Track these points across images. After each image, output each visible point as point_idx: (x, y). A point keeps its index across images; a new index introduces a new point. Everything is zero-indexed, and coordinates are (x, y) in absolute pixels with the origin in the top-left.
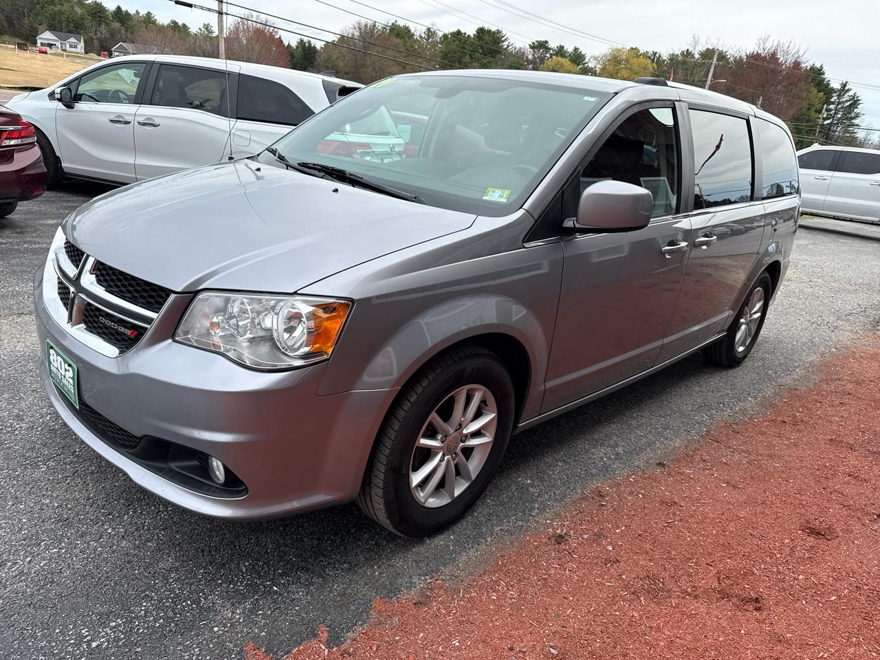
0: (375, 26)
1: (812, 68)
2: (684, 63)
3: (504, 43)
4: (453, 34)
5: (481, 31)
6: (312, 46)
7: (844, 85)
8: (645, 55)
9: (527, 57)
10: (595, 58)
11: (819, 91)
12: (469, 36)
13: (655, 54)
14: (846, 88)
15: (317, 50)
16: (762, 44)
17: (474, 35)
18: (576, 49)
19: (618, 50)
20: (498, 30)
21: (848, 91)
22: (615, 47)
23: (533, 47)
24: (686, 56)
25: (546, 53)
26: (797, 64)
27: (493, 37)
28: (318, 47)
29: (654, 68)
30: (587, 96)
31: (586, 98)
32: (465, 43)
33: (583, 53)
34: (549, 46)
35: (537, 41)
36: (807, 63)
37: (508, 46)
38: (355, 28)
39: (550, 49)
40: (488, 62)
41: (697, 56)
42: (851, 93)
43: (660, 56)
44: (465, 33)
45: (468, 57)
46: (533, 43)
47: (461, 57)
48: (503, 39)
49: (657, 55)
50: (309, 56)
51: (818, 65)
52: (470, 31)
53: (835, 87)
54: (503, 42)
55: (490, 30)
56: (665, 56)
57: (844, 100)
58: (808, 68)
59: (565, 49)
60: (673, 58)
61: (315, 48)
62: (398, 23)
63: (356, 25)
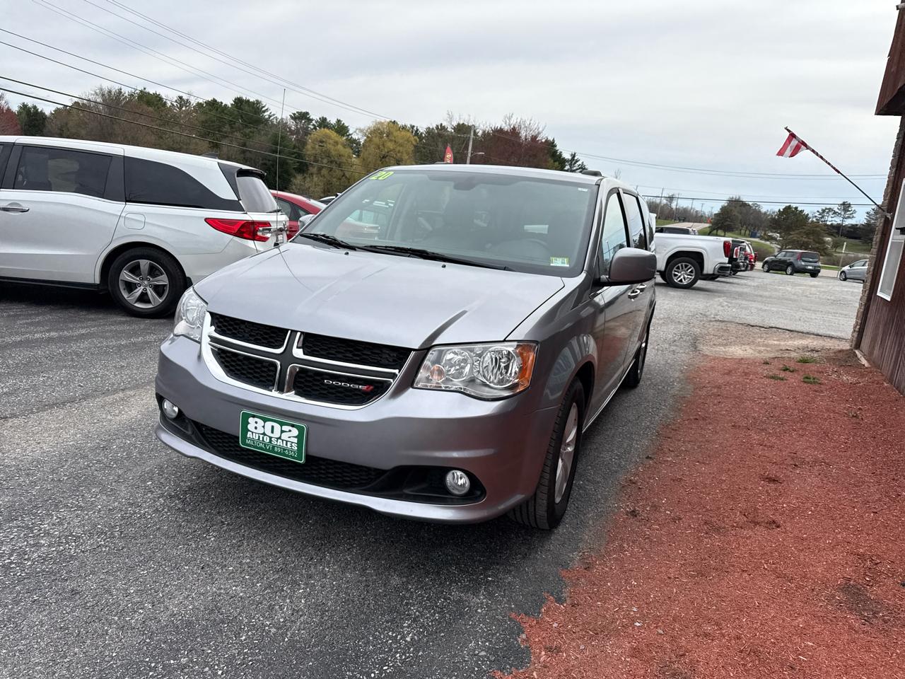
0: (121, 92)
1: (547, 141)
2: (440, 135)
3: (266, 114)
4: (208, 103)
5: (239, 102)
6: (39, 110)
7: (574, 156)
8: (404, 128)
9: (290, 128)
10: (361, 131)
11: (555, 161)
12: (226, 105)
13: (413, 127)
14: (576, 158)
15: (46, 116)
16: (508, 121)
17: (232, 104)
18: (339, 121)
19: (381, 123)
20: (257, 101)
21: (577, 161)
22: (378, 120)
23: (294, 117)
24: (441, 130)
25: (309, 124)
26: (534, 138)
27: (253, 108)
28: (47, 113)
29: (416, 141)
30: (580, 187)
31: (580, 189)
32: (223, 112)
33: (346, 125)
34: (311, 118)
35: (298, 112)
36: (542, 138)
37: (270, 117)
38: (96, 94)
39: (312, 120)
40: (251, 132)
41: (449, 129)
42: (579, 163)
43: (417, 130)
44: (222, 103)
45: (227, 126)
46: (294, 114)
47: (220, 127)
48: (264, 109)
49: (415, 128)
50: (36, 122)
51: (550, 139)
52: (228, 101)
53: (566, 158)
54: (264, 112)
55: (248, 101)
56: (422, 130)
57: (575, 168)
58: (543, 141)
59: (328, 120)
60: (429, 131)
61: (42, 114)
62: (147, 90)
63: (98, 91)
